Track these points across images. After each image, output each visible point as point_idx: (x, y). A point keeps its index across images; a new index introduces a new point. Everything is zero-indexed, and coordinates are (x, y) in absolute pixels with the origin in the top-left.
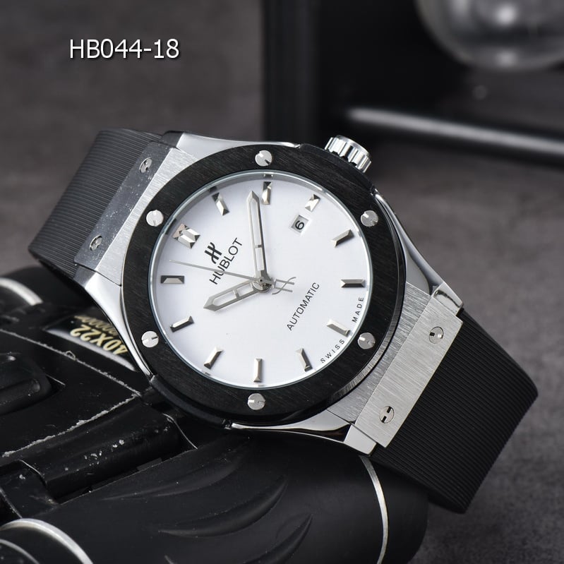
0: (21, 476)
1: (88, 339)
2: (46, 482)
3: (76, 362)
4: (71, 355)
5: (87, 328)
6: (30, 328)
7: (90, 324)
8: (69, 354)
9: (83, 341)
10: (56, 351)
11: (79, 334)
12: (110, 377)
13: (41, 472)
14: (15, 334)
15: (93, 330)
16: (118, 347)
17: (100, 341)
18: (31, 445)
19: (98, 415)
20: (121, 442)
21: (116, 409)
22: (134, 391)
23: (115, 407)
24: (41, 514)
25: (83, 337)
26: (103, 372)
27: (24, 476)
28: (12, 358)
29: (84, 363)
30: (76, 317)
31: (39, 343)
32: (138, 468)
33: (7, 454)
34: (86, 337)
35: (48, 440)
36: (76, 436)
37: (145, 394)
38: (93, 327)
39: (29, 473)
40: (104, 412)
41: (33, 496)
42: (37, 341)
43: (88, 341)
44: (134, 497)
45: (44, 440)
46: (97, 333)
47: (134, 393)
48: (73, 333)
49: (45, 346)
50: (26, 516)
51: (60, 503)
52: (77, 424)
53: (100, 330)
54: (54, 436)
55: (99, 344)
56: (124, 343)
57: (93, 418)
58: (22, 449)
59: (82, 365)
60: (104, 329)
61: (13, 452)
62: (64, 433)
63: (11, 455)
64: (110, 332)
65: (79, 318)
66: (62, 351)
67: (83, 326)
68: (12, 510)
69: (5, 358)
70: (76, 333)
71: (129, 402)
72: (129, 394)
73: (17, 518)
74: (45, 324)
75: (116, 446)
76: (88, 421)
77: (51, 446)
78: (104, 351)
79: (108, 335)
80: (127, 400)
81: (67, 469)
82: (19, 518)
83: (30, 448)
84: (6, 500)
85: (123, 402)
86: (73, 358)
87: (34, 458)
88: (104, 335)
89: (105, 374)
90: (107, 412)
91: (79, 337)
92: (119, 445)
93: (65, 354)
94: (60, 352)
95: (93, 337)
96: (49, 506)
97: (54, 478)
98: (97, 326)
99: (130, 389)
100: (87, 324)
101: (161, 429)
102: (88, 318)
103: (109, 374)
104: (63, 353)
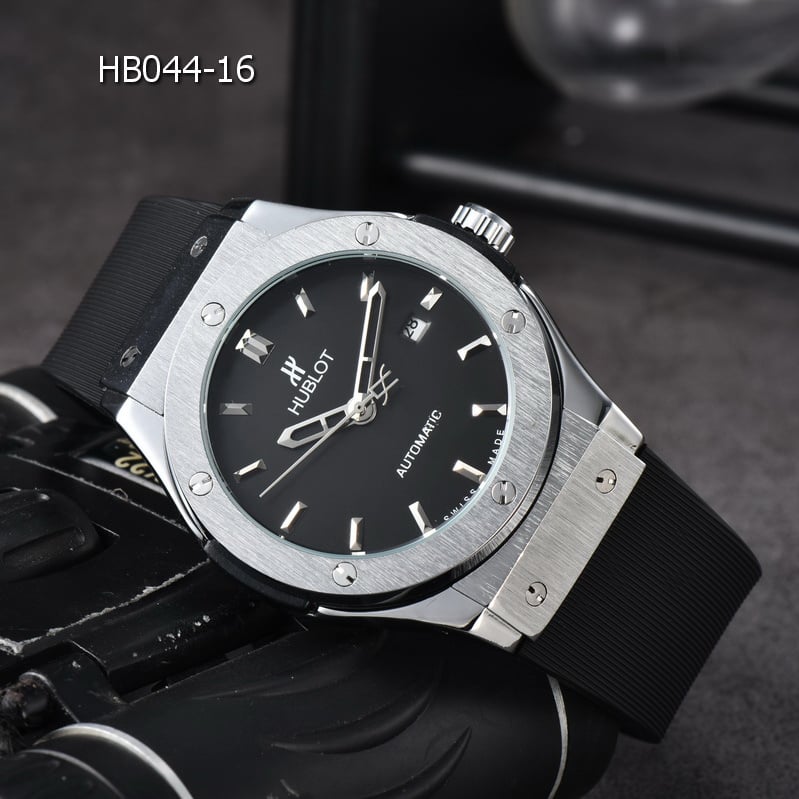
3: (128, 504)
4: (122, 494)
8: (118, 492)
9: (134, 475)
10: (98, 487)
12: (180, 526)
26: (169, 519)
28: (45, 497)
29: (141, 506)
48: (118, 462)
49: (82, 480)
52: (145, 591)
59: (138, 508)
66: (109, 488)
69: (35, 496)
70: (123, 463)
86: (125, 499)
89: (171, 522)
93: (112, 494)
94: (106, 490)
103: (176, 523)
104: (109, 491)
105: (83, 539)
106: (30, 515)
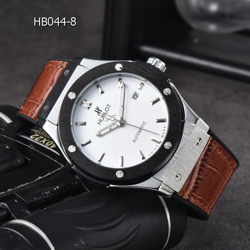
0: (16, 201)
1: (38, 140)
2: (26, 204)
3: (34, 150)
4: (32, 147)
5: (38, 135)
6: (12, 134)
7: (39, 133)
8: (30, 146)
9: (36, 141)
10: (25, 145)
11: (34, 138)
12: (50, 158)
13: (24, 199)
14: (5, 136)
15: (40, 136)
16: (52, 145)
17: (44, 141)
18: (19, 187)
19: (47, 175)
20: (58, 187)
21: (54, 172)
22: (61, 164)
23: (54, 171)
24: (25, 218)
25: (36, 139)
26: (47, 155)
27: (17, 200)
28: (8, 147)
29: (38, 151)
30: (32, 130)
31: (17, 141)
32: (64, 199)
33: (9, 190)
34: (37, 139)
35: (26, 185)
36: (38, 184)
37: (66, 166)
38: (40, 135)
39: (19, 199)
40: (50, 174)
41: (21, 210)
42: (16, 140)
43: (38, 141)
44: (66, 212)
45: (25, 185)
46: (42, 138)
47: (62, 166)
48: (31, 137)
49: (19, 142)
50: (18, 218)
51: (32, 213)
52: (38, 178)
53: (43, 136)
54: (29, 183)
55: (44, 143)
56: (54, 143)
57: (45, 176)
58: (15, 188)
59: (37, 152)
60: (45, 136)
61: (11, 189)
62: (33, 182)
63: (11, 191)
64: (48, 138)
65: (33, 130)
66: (28, 145)
67: (36, 134)
68: (12, 215)
69: (4, 147)
70: (33, 137)
71: (60, 170)
72: (59, 166)
73: (14, 219)
74: (18, 132)
75: (55, 189)
76: (43, 177)
77: (27, 188)
78: (46, 146)
79: (47, 139)
80: (59, 169)
81: (35, 198)
82: (15, 219)
83: (19, 188)
84: (10, 211)
85: (57, 170)
86: (33, 148)
87: (21, 192)
88: (45, 139)
89: (48, 156)
90: (51, 173)
91: (34, 139)
92: (57, 189)
93: (29, 147)
94: (27, 145)
95: (41, 140)
96: (28, 215)
97: (30, 202)
98: (42, 135)
99: (59, 164)
100: (37, 133)
101: (74, 183)
102: (38, 131)
103: (49, 157)
104: (28, 146)
105: (20, 161)
106: (3, 153)
